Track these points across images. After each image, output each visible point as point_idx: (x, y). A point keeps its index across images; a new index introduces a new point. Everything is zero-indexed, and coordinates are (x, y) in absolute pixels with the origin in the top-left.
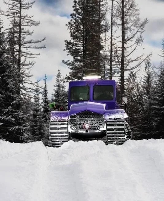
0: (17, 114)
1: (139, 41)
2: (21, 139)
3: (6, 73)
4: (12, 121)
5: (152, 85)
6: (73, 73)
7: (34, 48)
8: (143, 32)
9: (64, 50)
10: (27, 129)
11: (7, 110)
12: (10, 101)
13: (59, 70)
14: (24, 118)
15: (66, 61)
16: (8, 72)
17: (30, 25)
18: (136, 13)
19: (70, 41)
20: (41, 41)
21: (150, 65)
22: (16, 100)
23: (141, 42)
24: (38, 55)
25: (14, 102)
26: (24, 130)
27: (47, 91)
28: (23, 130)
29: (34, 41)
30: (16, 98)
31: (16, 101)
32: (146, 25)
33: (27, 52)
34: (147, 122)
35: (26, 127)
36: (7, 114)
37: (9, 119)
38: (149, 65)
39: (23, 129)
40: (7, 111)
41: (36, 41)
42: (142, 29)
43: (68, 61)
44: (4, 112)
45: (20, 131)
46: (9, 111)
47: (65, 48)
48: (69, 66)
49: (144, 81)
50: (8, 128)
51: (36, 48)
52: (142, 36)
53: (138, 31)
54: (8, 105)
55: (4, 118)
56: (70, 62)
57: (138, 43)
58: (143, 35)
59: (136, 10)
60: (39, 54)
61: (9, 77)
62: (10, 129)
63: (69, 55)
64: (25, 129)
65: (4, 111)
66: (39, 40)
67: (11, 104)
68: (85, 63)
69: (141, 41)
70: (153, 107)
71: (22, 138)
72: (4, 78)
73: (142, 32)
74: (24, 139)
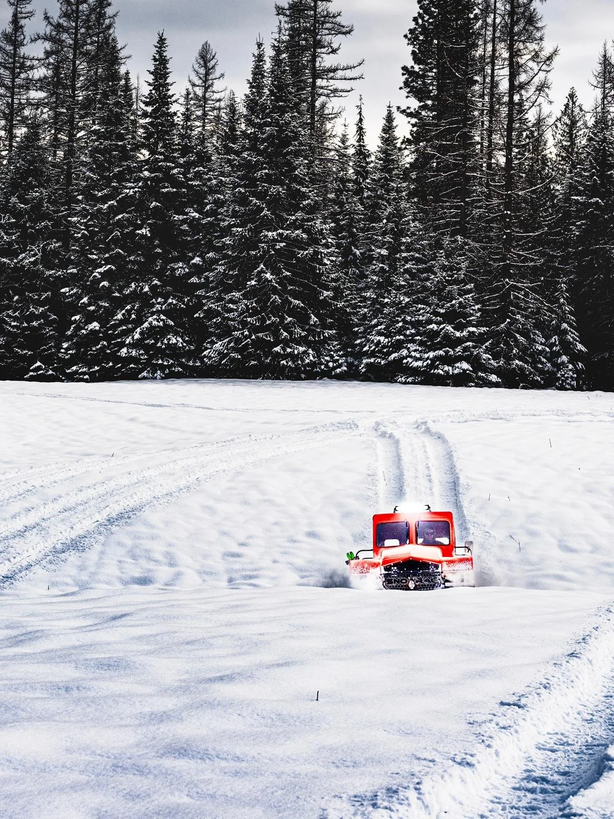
0: (311, 225)
1: (542, 87)
2: (318, 271)
3: (291, 147)
4: (302, 238)
5: (578, 141)
6: (417, 132)
7: (341, 79)
8: (549, 71)
9: (401, 88)
10: (329, 253)
11: (294, 218)
12: (299, 200)
13: (389, 107)
14: (325, 231)
15: (403, 108)
16: (296, 146)
17: (333, 34)
18: (538, 35)
19: (412, 67)
20: (354, 67)
21: (575, 99)
22: (309, 198)
23: (546, 90)
24: (349, 91)
25: (307, 202)
26: (325, 254)
27: (364, 131)
28: (323, 255)
29: (342, 67)
30: (310, 194)
31: (310, 201)
32: (556, 59)
33: (328, 87)
34: (560, 230)
35: (328, 248)
36: (294, 226)
37: (298, 236)
38: (573, 101)
39: (322, 253)
40: (293, 220)
41: (346, 66)
42: (549, 65)
43: (408, 108)
44: (288, 222)
45: (317, 257)
46: (297, 219)
47: (402, 85)
48: (409, 119)
49: (561, 132)
50: (295, 252)
51: (345, 79)
52: (548, 78)
53: (540, 70)
54: (296, 208)
55: (287, 234)
56: (412, 110)
57: (540, 90)
58: (549, 75)
59: (538, 29)
60: (349, 89)
61: (297, 154)
62: (299, 254)
63: (409, 98)
64: (325, 252)
65: (287, 220)
66: (351, 64)
67: (301, 205)
68: (439, 129)
69: (547, 87)
70: (574, 199)
71: (320, 269)
72: (288, 157)
73: (547, 71)
74: (323, 271)
